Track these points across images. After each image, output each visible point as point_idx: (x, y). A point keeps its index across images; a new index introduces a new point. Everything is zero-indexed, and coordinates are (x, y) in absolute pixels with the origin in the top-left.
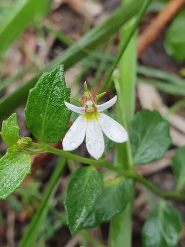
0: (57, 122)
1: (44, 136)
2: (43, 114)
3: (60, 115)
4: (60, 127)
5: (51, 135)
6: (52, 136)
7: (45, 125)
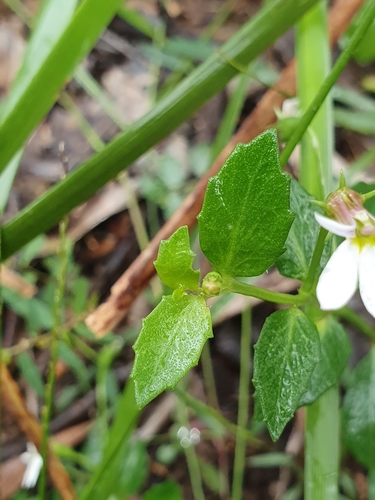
0: (261, 240)
1: (232, 264)
2: (235, 225)
3: (269, 227)
4: (267, 248)
5: (246, 262)
6: (248, 265)
7: (236, 245)
